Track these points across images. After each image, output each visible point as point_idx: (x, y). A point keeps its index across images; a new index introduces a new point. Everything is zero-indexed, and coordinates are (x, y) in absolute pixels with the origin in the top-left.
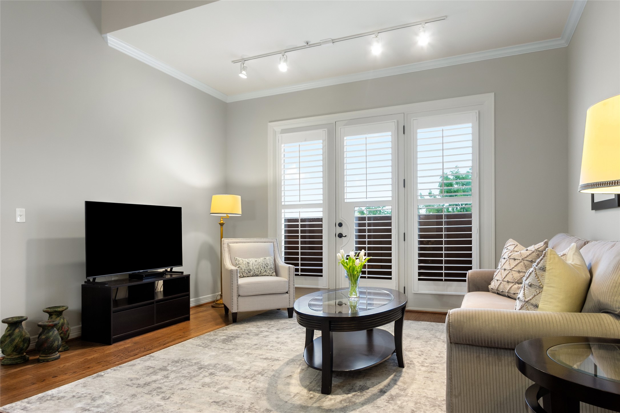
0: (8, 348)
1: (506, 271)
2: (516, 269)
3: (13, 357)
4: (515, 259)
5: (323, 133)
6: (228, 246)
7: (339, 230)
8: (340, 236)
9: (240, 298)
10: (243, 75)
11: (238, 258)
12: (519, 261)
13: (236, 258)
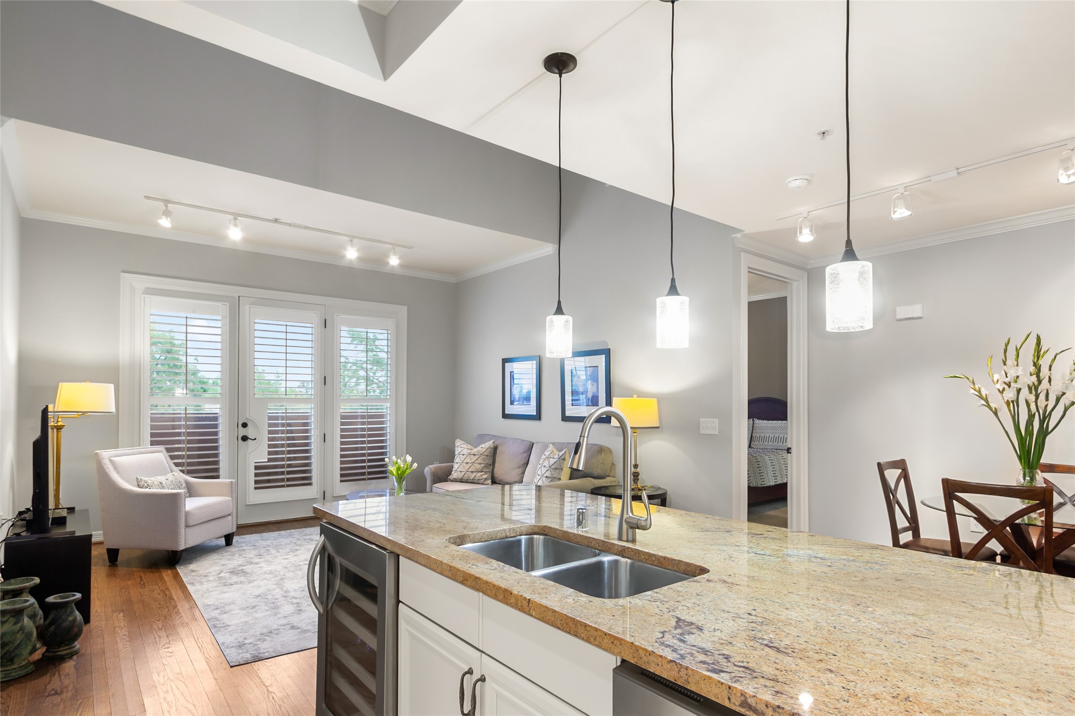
0: (26, 649)
1: (468, 464)
2: (477, 462)
3: (21, 663)
4: (474, 455)
5: (223, 308)
6: (111, 461)
7: (243, 432)
8: (245, 438)
9: (188, 529)
10: (165, 223)
11: (142, 478)
12: (478, 456)
13: (139, 478)
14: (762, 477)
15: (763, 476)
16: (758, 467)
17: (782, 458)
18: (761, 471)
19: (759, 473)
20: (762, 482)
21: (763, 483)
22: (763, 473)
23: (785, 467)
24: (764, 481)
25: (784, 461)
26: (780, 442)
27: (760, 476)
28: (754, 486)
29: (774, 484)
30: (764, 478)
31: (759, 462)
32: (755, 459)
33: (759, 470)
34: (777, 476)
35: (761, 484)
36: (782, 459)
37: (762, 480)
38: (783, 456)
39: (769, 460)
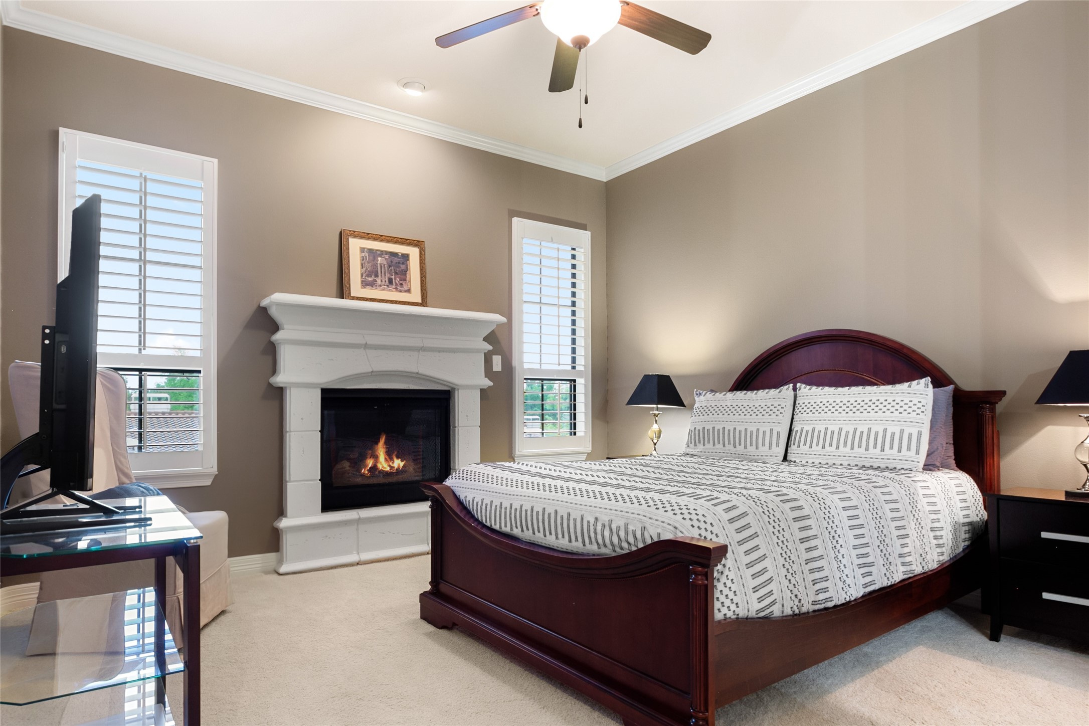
14: (817, 575)
15: (820, 569)
16: (802, 540)
17: (888, 497)
18: (815, 554)
19: (808, 561)
20: (818, 592)
21: (822, 596)
22: (821, 557)
23: (898, 528)
24: (825, 590)
25: (892, 510)
26: (875, 446)
27: (812, 571)
28: (788, 612)
29: (860, 594)
30: (826, 579)
31: (807, 517)
32: (793, 509)
33: (809, 550)
34: (871, 564)
35: (815, 603)
36: (887, 502)
37: (818, 586)
38: (890, 493)
39: (844, 509)
